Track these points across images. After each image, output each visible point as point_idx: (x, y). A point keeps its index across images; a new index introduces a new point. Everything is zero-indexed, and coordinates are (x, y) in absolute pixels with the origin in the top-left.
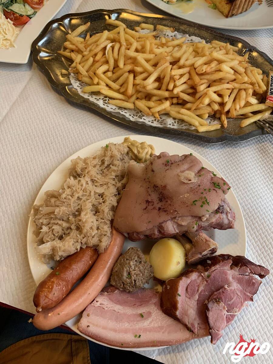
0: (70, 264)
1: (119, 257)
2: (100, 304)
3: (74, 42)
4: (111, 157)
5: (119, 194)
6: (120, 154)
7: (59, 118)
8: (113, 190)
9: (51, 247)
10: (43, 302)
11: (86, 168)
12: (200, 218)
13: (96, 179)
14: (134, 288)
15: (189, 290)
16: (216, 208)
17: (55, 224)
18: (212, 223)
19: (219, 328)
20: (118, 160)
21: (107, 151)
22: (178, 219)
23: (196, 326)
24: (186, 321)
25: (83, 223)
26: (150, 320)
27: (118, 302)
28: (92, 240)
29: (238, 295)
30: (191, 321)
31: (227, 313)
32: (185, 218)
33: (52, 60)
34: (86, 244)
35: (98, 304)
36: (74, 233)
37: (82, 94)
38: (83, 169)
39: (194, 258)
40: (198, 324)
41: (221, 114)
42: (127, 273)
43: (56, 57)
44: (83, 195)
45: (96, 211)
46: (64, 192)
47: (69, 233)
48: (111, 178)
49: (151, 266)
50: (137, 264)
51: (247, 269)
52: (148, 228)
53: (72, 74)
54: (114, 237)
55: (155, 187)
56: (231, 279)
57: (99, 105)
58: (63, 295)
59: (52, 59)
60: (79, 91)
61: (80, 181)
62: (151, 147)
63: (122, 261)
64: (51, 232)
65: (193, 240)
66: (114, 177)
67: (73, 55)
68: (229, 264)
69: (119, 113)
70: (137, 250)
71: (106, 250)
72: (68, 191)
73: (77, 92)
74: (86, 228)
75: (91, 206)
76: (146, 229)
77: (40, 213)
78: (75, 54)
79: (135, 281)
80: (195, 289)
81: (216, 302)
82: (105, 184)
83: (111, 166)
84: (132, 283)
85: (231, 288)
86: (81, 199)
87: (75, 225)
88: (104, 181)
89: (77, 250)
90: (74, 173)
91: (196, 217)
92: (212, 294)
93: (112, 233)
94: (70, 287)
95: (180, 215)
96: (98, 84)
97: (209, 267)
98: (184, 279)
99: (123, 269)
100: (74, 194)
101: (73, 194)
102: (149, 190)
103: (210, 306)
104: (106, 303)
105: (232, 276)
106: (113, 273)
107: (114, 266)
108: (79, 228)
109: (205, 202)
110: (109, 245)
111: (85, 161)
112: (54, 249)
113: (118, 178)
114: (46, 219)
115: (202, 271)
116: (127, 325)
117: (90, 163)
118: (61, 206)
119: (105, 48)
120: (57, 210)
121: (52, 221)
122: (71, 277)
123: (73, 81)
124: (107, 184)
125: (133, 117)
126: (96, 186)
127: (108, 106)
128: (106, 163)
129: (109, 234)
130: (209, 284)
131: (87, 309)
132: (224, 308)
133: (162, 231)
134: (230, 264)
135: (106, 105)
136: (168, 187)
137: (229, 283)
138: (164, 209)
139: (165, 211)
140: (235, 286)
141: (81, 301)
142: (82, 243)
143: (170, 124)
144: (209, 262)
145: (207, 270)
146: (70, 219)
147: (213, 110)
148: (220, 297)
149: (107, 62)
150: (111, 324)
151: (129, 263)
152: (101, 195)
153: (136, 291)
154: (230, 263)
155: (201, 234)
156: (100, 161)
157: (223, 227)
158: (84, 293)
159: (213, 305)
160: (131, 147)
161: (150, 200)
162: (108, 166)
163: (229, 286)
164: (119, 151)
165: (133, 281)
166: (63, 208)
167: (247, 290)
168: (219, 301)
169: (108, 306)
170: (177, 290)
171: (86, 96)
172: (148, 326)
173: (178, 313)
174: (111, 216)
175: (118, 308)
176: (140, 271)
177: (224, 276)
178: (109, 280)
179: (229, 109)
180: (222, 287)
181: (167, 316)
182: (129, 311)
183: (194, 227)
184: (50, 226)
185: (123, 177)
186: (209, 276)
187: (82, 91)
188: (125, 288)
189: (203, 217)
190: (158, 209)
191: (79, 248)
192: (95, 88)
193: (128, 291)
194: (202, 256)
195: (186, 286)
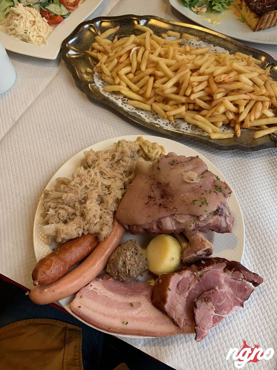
0: (71, 247)
1: (118, 247)
2: (94, 289)
3: (102, 44)
4: (122, 153)
5: (125, 188)
6: (131, 151)
7: (79, 113)
8: (120, 184)
9: (55, 228)
10: (41, 277)
11: (97, 160)
12: (198, 218)
13: (105, 172)
14: (128, 277)
15: (180, 286)
16: (215, 209)
17: (61, 208)
18: (210, 224)
19: (205, 326)
20: (128, 157)
21: (118, 146)
22: (177, 217)
23: (182, 322)
24: (174, 315)
25: (88, 210)
26: (139, 309)
27: (111, 289)
28: (94, 227)
29: (228, 298)
30: (178, 315)
31: (214, 314)
32: (184, 216)
33: (80, 59)
34: (88, 230)
35: (92, 288)
36: (78, 219)
37: (103, 93)
38: (94, 161)
39: (189, 257)
40: (185, 320)
41: (235, 123)
42: (123, 262)
43: (83, 55)
44: (90, 185)
45: (101, 201)
46: (73, 180)
47: (73, 219)
48: (119, 173)
49: (146, 259)
50: (134, 255)
51: (240, 274)
52: (147, 222)
53: (96, 73)
54: (115, 227)
55: (159, 183)
56: (223, 281)
57: (117, 104)
58: (60, 274)
59: (80, 57)
60: (101, 89)
61: (89, 171)
62: (162, 148)
63: (119, 251)
64: (57, 215)
65: (189, 239)
66: (122, 172)
67: (99, 56)
68: (222, 267)
69: (136, 113)
70: (135, 242)
71: (106, 238)
72: (77, 180)
73: (98, 90)
74: (90, 215)
75: (97, 196)
76: (145, 223)
77: (49, 197)
78: (101, 55)
79: (129, 271)
80: (186, 286)
81: (205, 301)
82: (113, 178)
83: (121, 161)
84: (126, 272)
85: (222, 290)
86: (89, 188)
87: (80, 212)
88: (112, 175)
89: (79, 235)
90: (85, 164)
91: (194, 216)
92: (202, 294)
93: (113, 223)
94: (67, 268)
95: (179, 213)
96: (119, 84)
97: (202, 267)
98: (176, 275)
99: (119, 257)
100: (83, 183)
101: (81, 182)
102: (153, 186)
103: (198, 303)
104: (100, 289)
105: (225, 279)
106: (109, 261)
107: (112, 254)
108: (83, 215)
109: (205, 202)
110: (110, 234)
111: (97, 154)
112: (57, 232)
113: (126, 173)
114: (54, 203)
115: (195, 270)
116: (116, 311)
117: (101, 156)
118: (70, 193)
119: (130, 51)
120: (65, 196)
121: (59, 206)
122: (70, 259)
123: (96, 80)
124: (114, 177)
125: (148, 118)
126: (104, 178)
127: (126, 106)
128: (116, 158)
129: (110, 224)
130: (200, 284)
131: (80, 291)
132: (212, 308)
133: (161, 227)
134: (224, 267)
135: (124, 104)
136: (171, 185)
137: (220, 286)
138: (164, 205)
139: (165, 208)
140: (226, 289)
141: (76, 282)
142: (84, 229)
143: (184, 129)
144: (203, 262)
145: (200, 270)
146: (76, 205)
147: (228, 118)
148: (209, 297)
149: (130, 64)
150: (102, 308)
151: (126, 253)
152: (108, 187)
153: (129, 281)
154: (224, 265)
155: (198, 234)
156: (111, 156)
157: (220, 229)
158: (80, 276)
159: (202, 303)
160: (142, 146)
161: (152, 196)
162: (118, 161)
163: (220, 288)
164: (130, 148)
165: (127, 271)
166: (71, 195)
167: (238, 295)
168: (208, 301)
169: (101, 291)
170: (168, 284)
171: (106, 95)
172: (136, 316)
173: (166, 307)
174: (114, 208)
175: (110, 294)
176: (135, 262)
177: (216, 277)
178: (105, 268)
179: (244, 119)
180: (213, 288)
181: (156, 309)
182: (120, 299)
183: (191, 226)
184: (57, 209)
185: (130, 173)
186: (201, 276)
187: (103, 90)
188: (119, 276)
189: (201, 217)
190: (159, 205)
191: (80, 233)
192: (116, 88)
193: (121, 280)
194: (197, 256)
195: (177, 282)
